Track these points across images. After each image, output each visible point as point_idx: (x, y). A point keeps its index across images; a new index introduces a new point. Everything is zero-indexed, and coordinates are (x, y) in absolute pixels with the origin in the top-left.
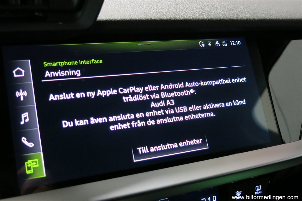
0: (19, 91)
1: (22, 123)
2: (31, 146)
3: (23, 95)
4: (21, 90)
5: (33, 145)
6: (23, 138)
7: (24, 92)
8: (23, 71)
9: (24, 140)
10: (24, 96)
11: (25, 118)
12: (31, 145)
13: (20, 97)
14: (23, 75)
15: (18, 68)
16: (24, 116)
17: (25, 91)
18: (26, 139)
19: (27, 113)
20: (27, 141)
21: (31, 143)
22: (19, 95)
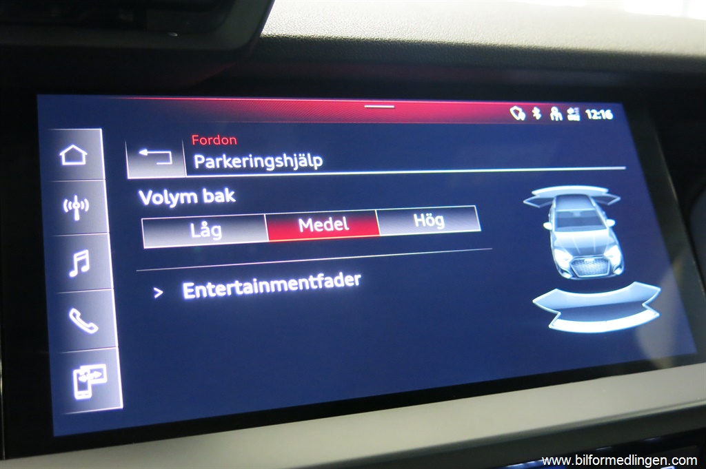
0: (72, 200)
1: (73, 274)
2: (91, 332)
3: (80, 209)
4: (76, 197)
5: (96, 329)
6: (73, 311)
7: (82, 202)
8: (84, 154)
9: (74, 315)
10: (81, 212)
11: (81, 263)
12: (91, 328)
13: (72, 212)
14: (84, 163)
15: (73, 146)
16: (78, 257)
17: (86, 200)
18: (78, 314)
19: (86, 252)
20: (81, 317)
21: (92, 324)
22: (71, 208)
